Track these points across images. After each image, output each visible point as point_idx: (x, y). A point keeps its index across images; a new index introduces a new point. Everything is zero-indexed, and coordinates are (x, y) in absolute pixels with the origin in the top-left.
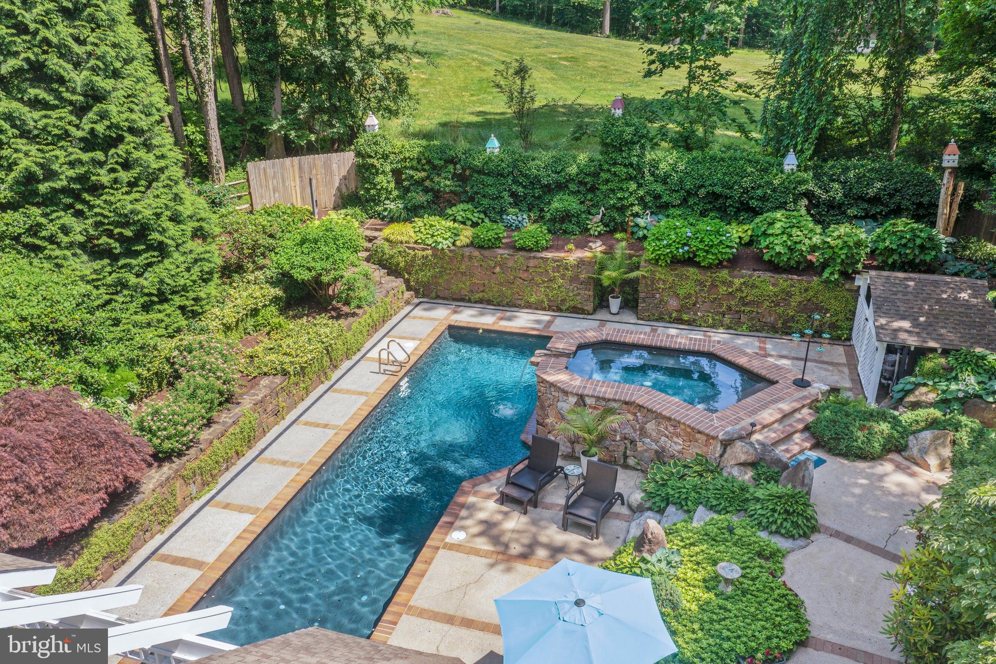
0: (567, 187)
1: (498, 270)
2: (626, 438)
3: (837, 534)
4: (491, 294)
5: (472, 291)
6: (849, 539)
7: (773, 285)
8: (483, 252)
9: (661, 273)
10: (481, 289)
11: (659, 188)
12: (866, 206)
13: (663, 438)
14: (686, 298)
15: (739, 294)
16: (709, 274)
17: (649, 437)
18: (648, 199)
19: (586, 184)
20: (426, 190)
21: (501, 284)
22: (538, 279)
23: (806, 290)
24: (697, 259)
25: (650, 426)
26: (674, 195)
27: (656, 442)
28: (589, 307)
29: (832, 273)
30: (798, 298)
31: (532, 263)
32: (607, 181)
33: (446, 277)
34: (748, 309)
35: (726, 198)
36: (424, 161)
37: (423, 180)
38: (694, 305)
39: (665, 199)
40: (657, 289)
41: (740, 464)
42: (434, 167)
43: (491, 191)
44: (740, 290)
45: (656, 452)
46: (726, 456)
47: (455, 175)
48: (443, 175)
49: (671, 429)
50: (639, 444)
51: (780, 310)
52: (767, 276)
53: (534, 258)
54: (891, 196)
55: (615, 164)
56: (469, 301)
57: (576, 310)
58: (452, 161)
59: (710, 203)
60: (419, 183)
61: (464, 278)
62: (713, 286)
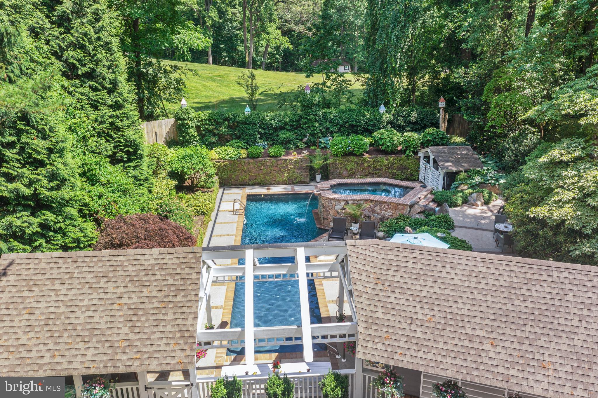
0: (285, 128)
1: (263, 167)
2: (366, 216)
3: (461, 227)
4: (259, 180)
5: (250, 180)
6: (466, 228)
7: (386, 160)
8: (255, 159)
9: (339, 160)
10: (255, 178)
11: (327, 124)
12: (412, 126)
13: (383, 212)
14: (351, 170)
15: (373, 166)
16: (360, 158)
17: (377, 213)
18: (324, 130)
19: (293, 126)
20: (214, 135)
21: (265, 174)
22: (283, 170)
23: (400, 161)
24: (355, 152)
25: (377, 208)
26: (335, 127)
27: (380, 214)
28: (307, 180)
29: (410, 152)
30: (397, 165)
31: (279, 162)
32: (306, 123)
33: (236, 174)
34: (377, 172)
35: (358, 126)
36: (213, 121)
37: (212, 130)
38: (354, 173)
39: (332, 129)
40: (338, 168)
41: (418, 213)
42: (218, 123)
43: (250, 132)
44: (373, 164)
45: (380, 218)
46: (411, 212)
47: (229, 126)
48: (224, 127)
49: (387, 207)
50: (372, 217)
51: (390, 171)
52: (383, 157)
53: (280, 160)
54: (422, 120)
55: (309, 115)
56: (249, 185)
57: (301, 183)
58: (226, 120)
59: (351, 129)
60: (210, 131)
61: (246, 174)
62: (362, 163)
